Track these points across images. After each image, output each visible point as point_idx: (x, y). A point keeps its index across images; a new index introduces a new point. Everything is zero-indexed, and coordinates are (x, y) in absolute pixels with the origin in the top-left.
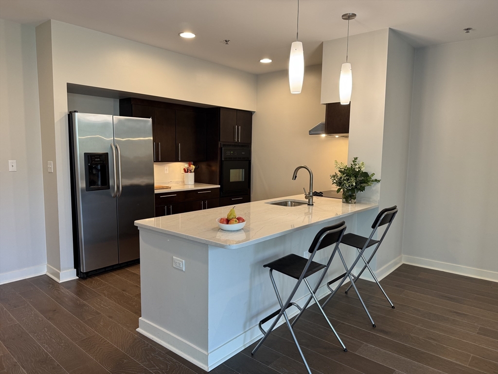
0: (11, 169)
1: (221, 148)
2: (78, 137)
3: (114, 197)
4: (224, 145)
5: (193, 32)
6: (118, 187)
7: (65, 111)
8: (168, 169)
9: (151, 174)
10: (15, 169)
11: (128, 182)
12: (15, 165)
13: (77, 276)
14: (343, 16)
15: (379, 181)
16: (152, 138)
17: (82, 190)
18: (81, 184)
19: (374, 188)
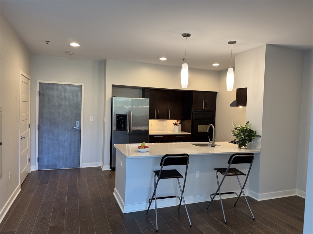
0: (91, 120)
1: (193, 113)
2: (114, 106)
3: (128, 135)
4: (195, 111)
5: (166, 58)
6: (130, 130)
7: (111, 96)
8: (166, 123)
9: (148, 125)
10: (92, 120)
11: (135, 128)
12: (92, 119)
13: (111, 169)
14: (229, 42)
15: (261, 136)
16: (149, 107)
17: (114, 131)
18: (114, 128)
19: (258, 141)
